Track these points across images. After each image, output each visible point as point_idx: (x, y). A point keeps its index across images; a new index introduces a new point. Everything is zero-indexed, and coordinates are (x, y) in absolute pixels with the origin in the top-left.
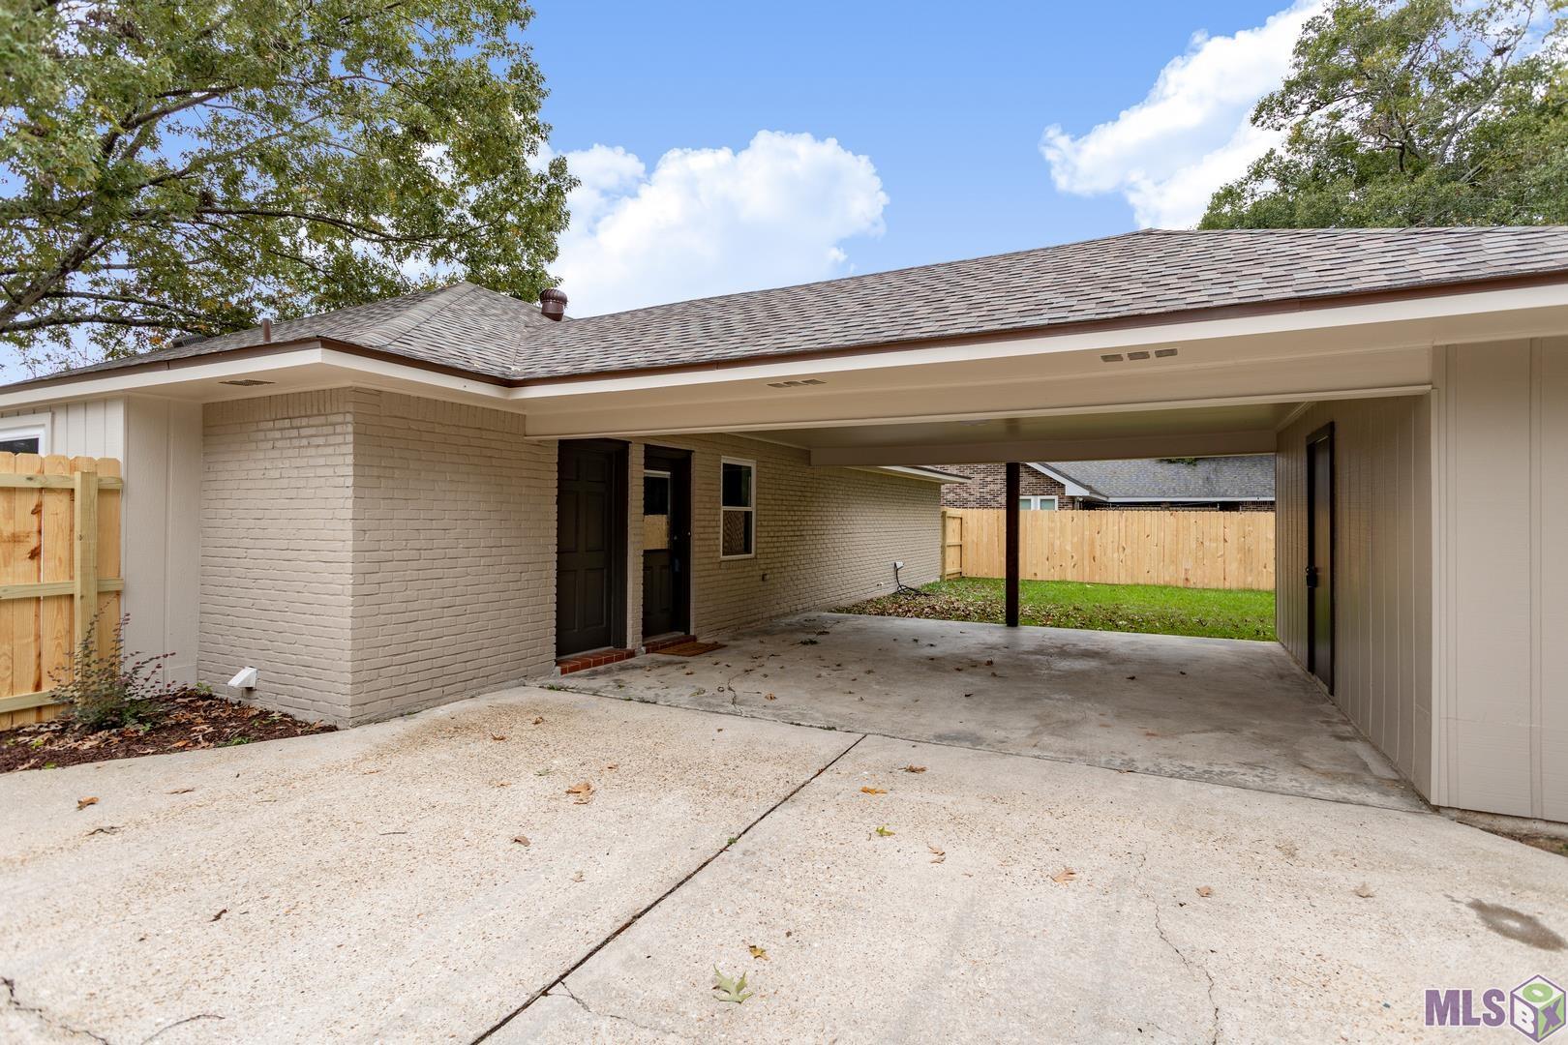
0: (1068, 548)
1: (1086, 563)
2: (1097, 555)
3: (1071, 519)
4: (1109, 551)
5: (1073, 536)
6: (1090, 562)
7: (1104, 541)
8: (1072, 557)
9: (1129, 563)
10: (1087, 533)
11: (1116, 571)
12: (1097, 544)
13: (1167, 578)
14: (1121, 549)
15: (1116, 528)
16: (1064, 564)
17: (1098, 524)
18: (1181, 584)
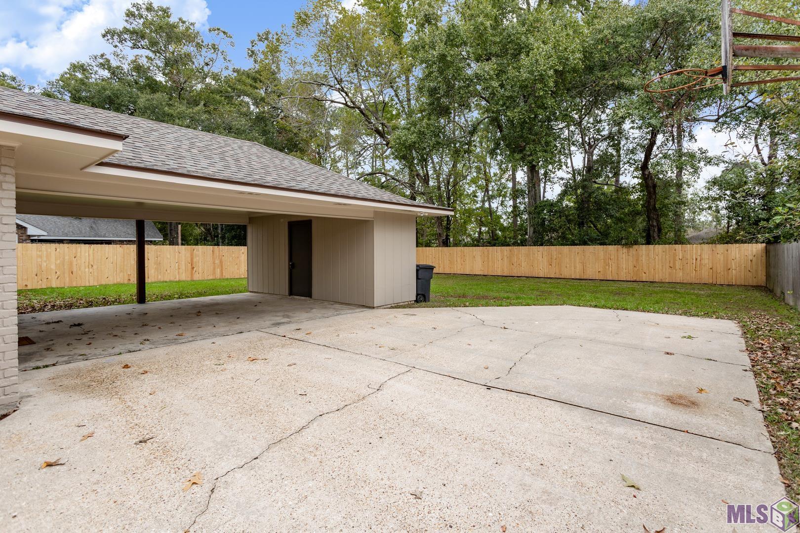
0: (53, 267)
1: (66, 275)
2: (75, 270)
3: (54, 250)
4: (82, 268)
5: (56, 260)
6: (69, 274)
7: (79, 262)
8: (56, 272)
9: (96, 274)
10: (67, 258)
11: (87, 279)
12: (75, 263)
13: (118, 280)
14: (90, 266)
15: (87, 254)
16: (50, 277)
17: (74, 252)
18: (126, 282)
